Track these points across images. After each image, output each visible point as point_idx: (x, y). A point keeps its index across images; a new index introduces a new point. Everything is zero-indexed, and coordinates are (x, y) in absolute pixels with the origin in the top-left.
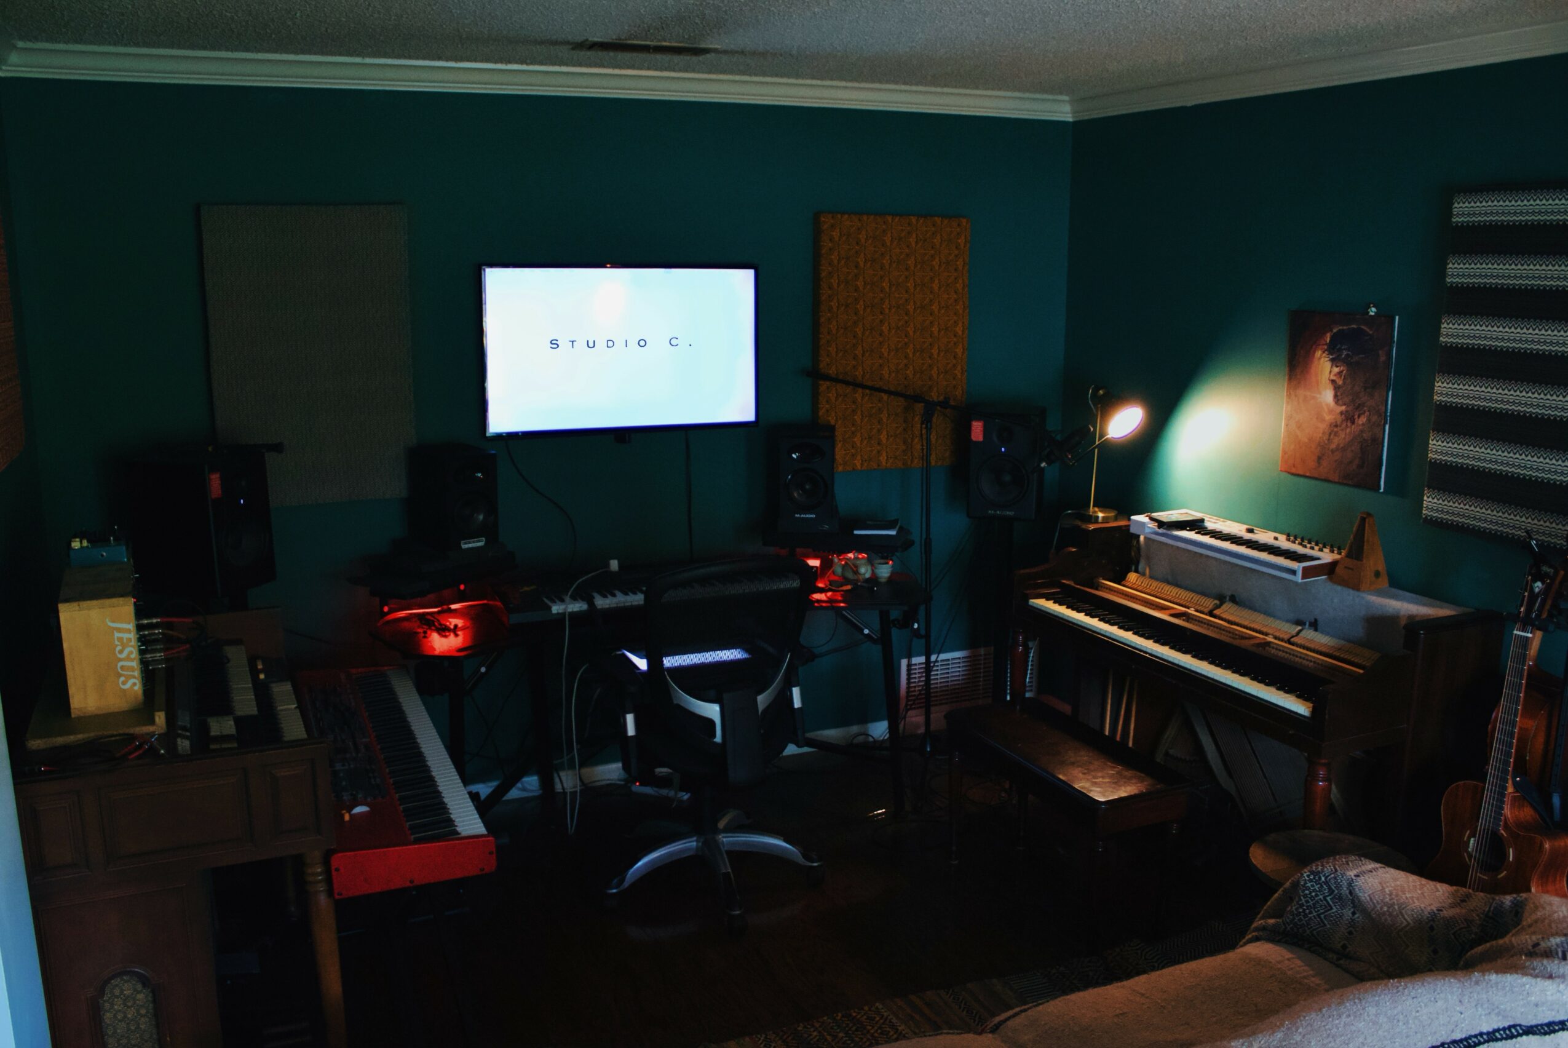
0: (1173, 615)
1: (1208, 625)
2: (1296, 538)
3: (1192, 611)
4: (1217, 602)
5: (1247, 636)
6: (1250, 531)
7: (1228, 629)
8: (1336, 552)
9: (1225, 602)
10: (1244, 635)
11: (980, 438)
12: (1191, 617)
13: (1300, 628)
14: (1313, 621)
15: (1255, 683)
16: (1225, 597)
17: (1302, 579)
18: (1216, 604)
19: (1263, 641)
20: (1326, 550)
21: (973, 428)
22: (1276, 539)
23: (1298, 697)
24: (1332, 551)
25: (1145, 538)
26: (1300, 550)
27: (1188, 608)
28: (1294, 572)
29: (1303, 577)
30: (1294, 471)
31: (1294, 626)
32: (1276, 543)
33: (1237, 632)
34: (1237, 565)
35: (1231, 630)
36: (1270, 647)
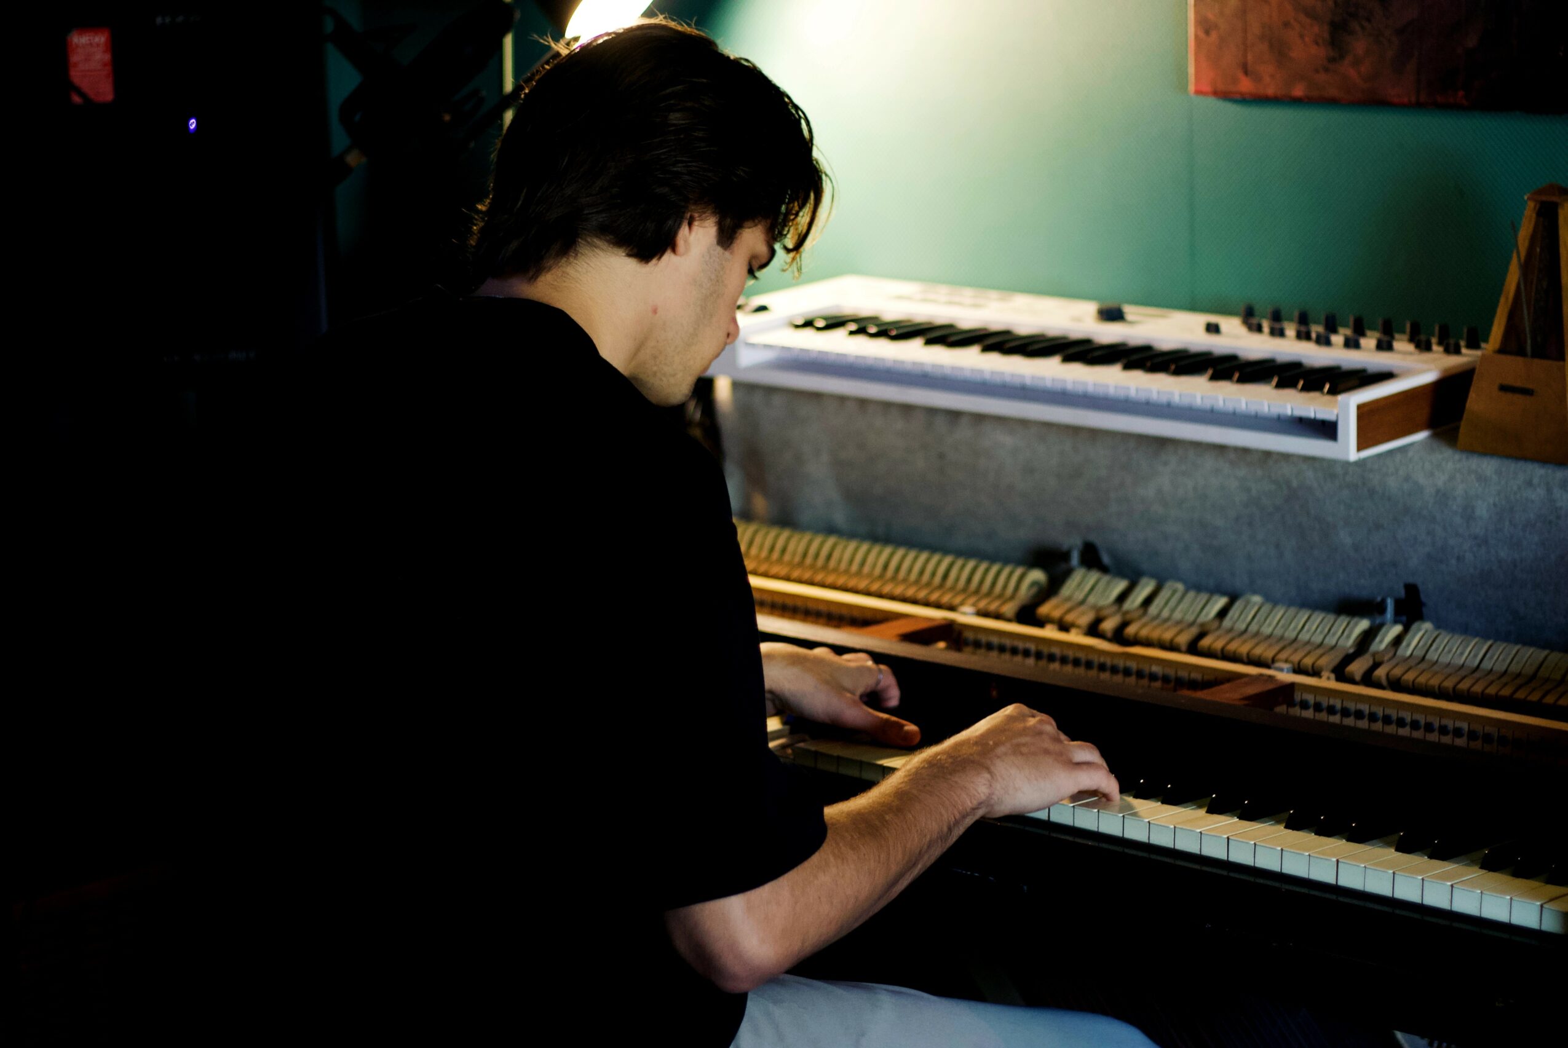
0: (910, 638)
1: (1039, 655)
2: (1277, 317)
3: (966, 616)
4: (1037, 575)
5: (1195, 675)
6: (1112, 315)
7: (1121, 663)
8: (1435, 347)
9: (1068, 573)
10: (1183, 674)
11: (103, 90)
12: (970, 635)
13: (1364, 624)
14: (1402, 593)
15: (1306, 838)
16: (1065, 556)
17: (1361, 447)
18: (1034, 583)
19: (1270, 686)
20: (1402, 345)
21: (74, 58)
22: (1213, 329)
23: (1489, 865)
24: (1424, 346)
25: (736, 385)
26: (1313, 355)
27: (952, 608)
28: (1327, 429)
29: (1363, 443)
30: (1246, 85)
31: (1343, 621)
32: (1219, 345)
33: (1155, 669)
34: (1094, 434)
35: (1133, 665)
36: (1291, 703)
